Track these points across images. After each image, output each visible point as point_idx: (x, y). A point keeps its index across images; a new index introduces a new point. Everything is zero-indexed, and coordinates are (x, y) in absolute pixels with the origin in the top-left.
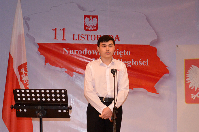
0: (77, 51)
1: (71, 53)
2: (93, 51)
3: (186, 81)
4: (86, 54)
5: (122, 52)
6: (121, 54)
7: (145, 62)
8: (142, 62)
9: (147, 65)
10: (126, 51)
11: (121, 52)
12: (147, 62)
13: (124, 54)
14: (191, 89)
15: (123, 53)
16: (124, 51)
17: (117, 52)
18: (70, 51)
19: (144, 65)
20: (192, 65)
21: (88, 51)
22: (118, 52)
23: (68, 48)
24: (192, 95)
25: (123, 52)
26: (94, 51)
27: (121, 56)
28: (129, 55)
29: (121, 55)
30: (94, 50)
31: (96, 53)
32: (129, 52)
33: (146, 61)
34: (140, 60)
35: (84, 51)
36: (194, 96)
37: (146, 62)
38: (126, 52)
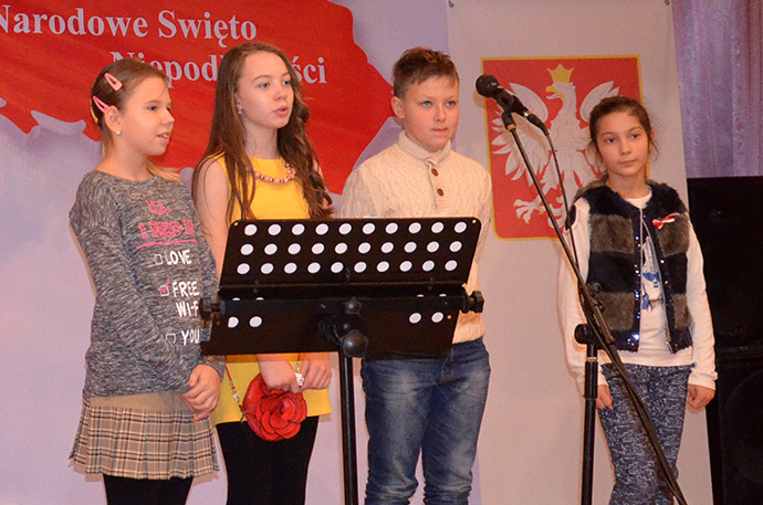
0: (45, 17)
1: (21, 27)
2: (110, 20)
3: (493, 148)
4: (82, 31)
5: (225, 27)
6: (222, 32)
7: (314, 69)
8: (303, 68)
9: (323, 80)
10: (241, 20)
11: (221, 25)
12: (322, 68)
13: (234, 36)
14: (513, 179)
15: (229, 31)
16: (233, 22)
17: (203, 24)
18: (17, 18)
19: (310, 81)
20: (511, 84)
21: (91, 22)
22: (208, 23)
23: (7, 7)
24: (518, 202)
25: (229, 26)
26: (116, 22)
27: (220, 43)
28: (252, 37)
29: (221, 37)
30: (114, 16)
31: (124, 31)
32: (253, 26)
33: (316, 64)
34: (296, 58)
35: (72, 18)
36: (524, 209)
37: (318, 69)
38: (238, 27)
